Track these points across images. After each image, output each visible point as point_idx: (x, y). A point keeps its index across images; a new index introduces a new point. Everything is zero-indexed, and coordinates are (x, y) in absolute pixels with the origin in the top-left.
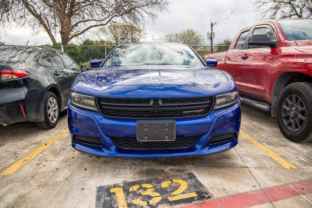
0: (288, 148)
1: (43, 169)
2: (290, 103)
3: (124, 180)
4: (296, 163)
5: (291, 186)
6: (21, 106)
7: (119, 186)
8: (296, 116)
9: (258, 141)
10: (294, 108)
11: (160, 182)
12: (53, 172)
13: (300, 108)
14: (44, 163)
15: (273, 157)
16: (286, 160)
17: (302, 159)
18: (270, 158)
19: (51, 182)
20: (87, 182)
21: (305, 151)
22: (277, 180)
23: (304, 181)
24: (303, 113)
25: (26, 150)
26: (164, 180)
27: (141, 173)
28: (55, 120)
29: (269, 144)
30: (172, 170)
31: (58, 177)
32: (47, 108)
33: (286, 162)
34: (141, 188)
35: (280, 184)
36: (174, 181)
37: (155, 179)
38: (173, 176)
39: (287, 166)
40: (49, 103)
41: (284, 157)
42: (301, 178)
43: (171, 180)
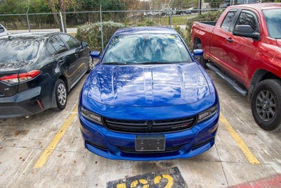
0: (256, 137)
1: (64, 162)
2: (264, 96)
3: (126, 175)
4: (260, 156)
5: (251, 184)
6: (38, 101)
7: (123, 182)
8: (267, 109)
9: (233, 128)
10: (267, 102)
11: (153, 178)
12: (72, 165)
13: (271, 103)
14: (64, 155)
15: (243, 148)
16: (253, 152)
17: (266, 151)
18: (240, 150)
19: (72, 177)
20: (99, 177)
21: (270, 141)
22: (242, 178)
23: (263, 179)
24: (273, 108)
25: (47, 138)
26: (156, 176)
27: (138, 167)
28: (65, 101)
29: (242, 131)
30: (162, 163)
31: (77, 171)
32: (57, 94)
33: (252, 155)
34: (139, 184)
35: (243, 181)
36: (163, 176)
37: (149, 174)
38: (163, 171)
39: (253, 160)
40: (59, 90)
41: (251, 149)
42: (261, 175)
43: (161, 176)
